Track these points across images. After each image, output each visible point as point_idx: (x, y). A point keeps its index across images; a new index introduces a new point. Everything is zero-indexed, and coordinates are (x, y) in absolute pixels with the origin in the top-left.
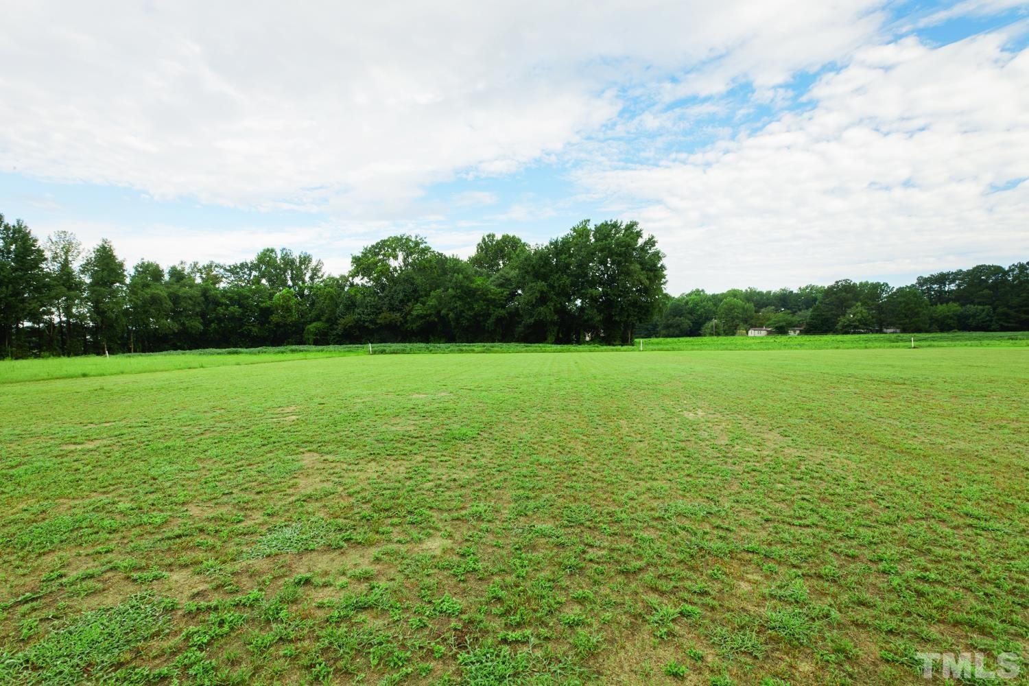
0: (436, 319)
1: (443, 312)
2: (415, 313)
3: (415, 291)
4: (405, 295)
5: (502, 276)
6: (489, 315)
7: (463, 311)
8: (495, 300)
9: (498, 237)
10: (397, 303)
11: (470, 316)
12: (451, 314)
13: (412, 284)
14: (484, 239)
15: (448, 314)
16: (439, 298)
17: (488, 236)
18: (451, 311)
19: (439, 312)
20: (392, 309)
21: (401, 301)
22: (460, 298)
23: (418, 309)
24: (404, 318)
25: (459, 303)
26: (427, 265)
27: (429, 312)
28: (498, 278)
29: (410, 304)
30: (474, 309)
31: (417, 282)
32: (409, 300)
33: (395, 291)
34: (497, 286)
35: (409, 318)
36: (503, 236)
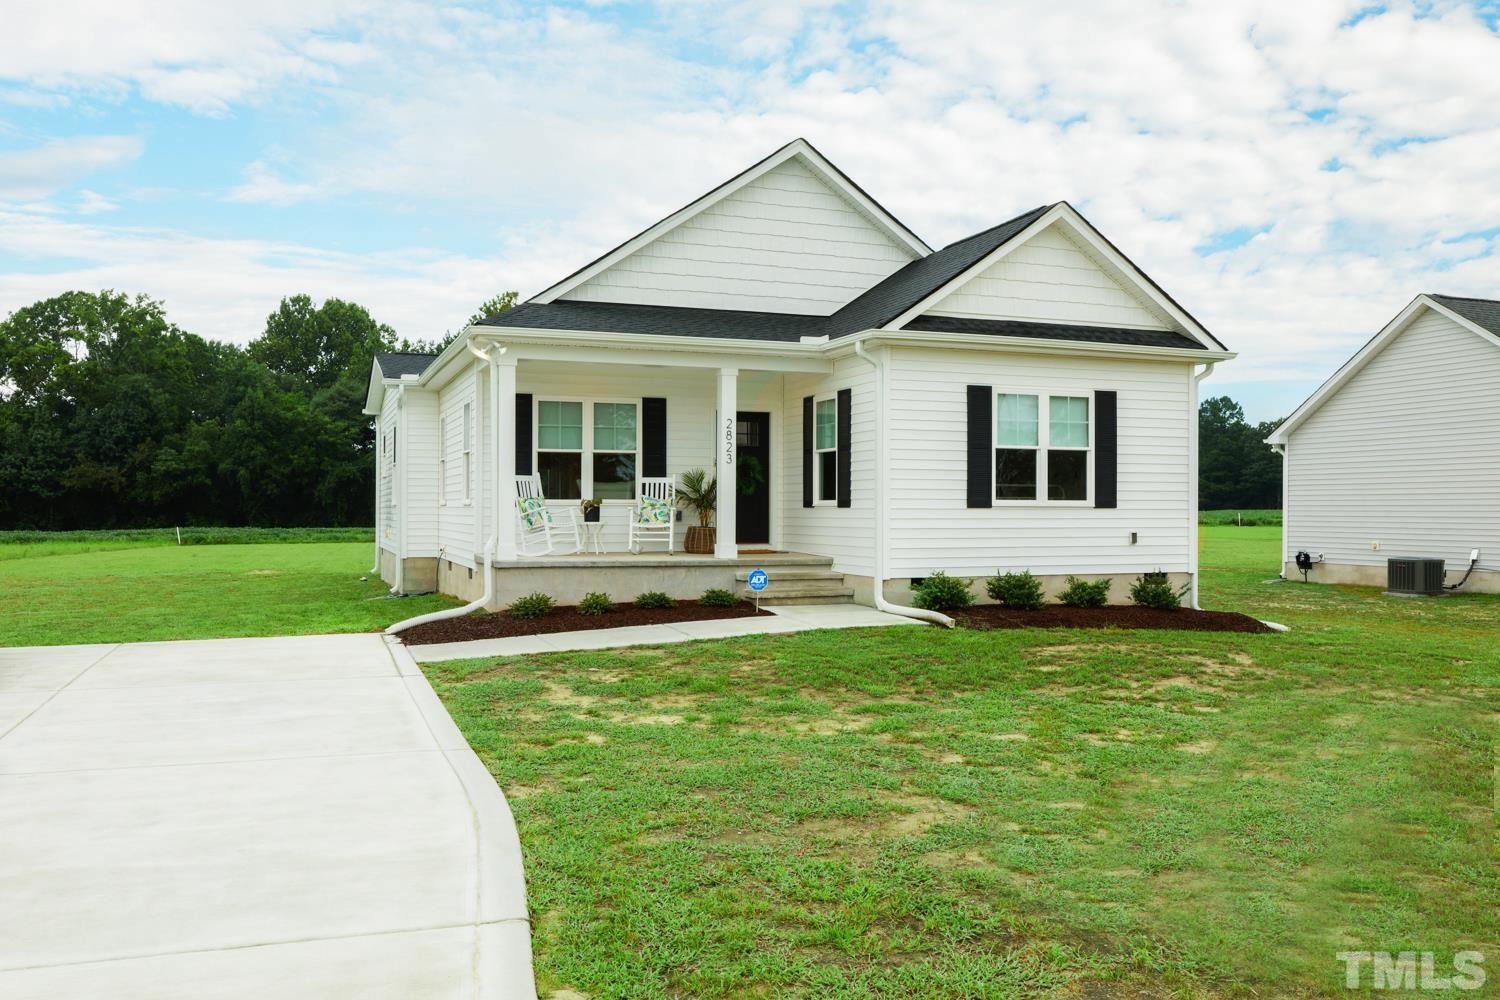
0: (208, 482)
1: (222, 466)
2: (159, 467)
3: (152, 420)
4: (130, 429)
5: (340, 393)
6: (321, 474)
7: (265, 467)
8: (333, 444)
9: (318, 306)
10: (109, 444)
11: (283, 474)
12: (242, 472)
13: (145, 405)
14: (284, 306)
15: (236, 472)
16: (212, 437)
17: (296, 300)
18: (241, 464)
19: (212, 468)
20: (98, 456)
21: (120, 441)
22: (260, 439)
23: (166, 460)
24: (130, 476)
25: (260, 449)
26: (171, 363)
27: (191, 466)
28: (332, 398)
29: (142, 447)
30: (290, 461)
31: (155, 401)
32: (137, 441)
33: (104, 418)
34: (331, 414)
35: (140, 476)
36: (329, 303)
